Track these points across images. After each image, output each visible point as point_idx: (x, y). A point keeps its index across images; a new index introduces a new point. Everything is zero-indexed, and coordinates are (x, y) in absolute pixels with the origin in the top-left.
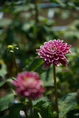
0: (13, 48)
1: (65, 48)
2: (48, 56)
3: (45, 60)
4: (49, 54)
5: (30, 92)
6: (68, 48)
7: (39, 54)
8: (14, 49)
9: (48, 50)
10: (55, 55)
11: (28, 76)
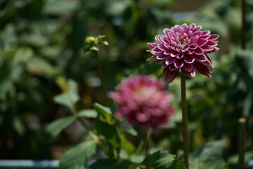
0: (96, 43)
1: (207, 40)
2: (172, 55)
3: (167, 63)
4: (175, 53)
5: (149, 115)
6: (213, 40)
7: (153, 52)
8: (99, 43)
9: (171, 45)
10: (186, 53)
11: (142, 83)
